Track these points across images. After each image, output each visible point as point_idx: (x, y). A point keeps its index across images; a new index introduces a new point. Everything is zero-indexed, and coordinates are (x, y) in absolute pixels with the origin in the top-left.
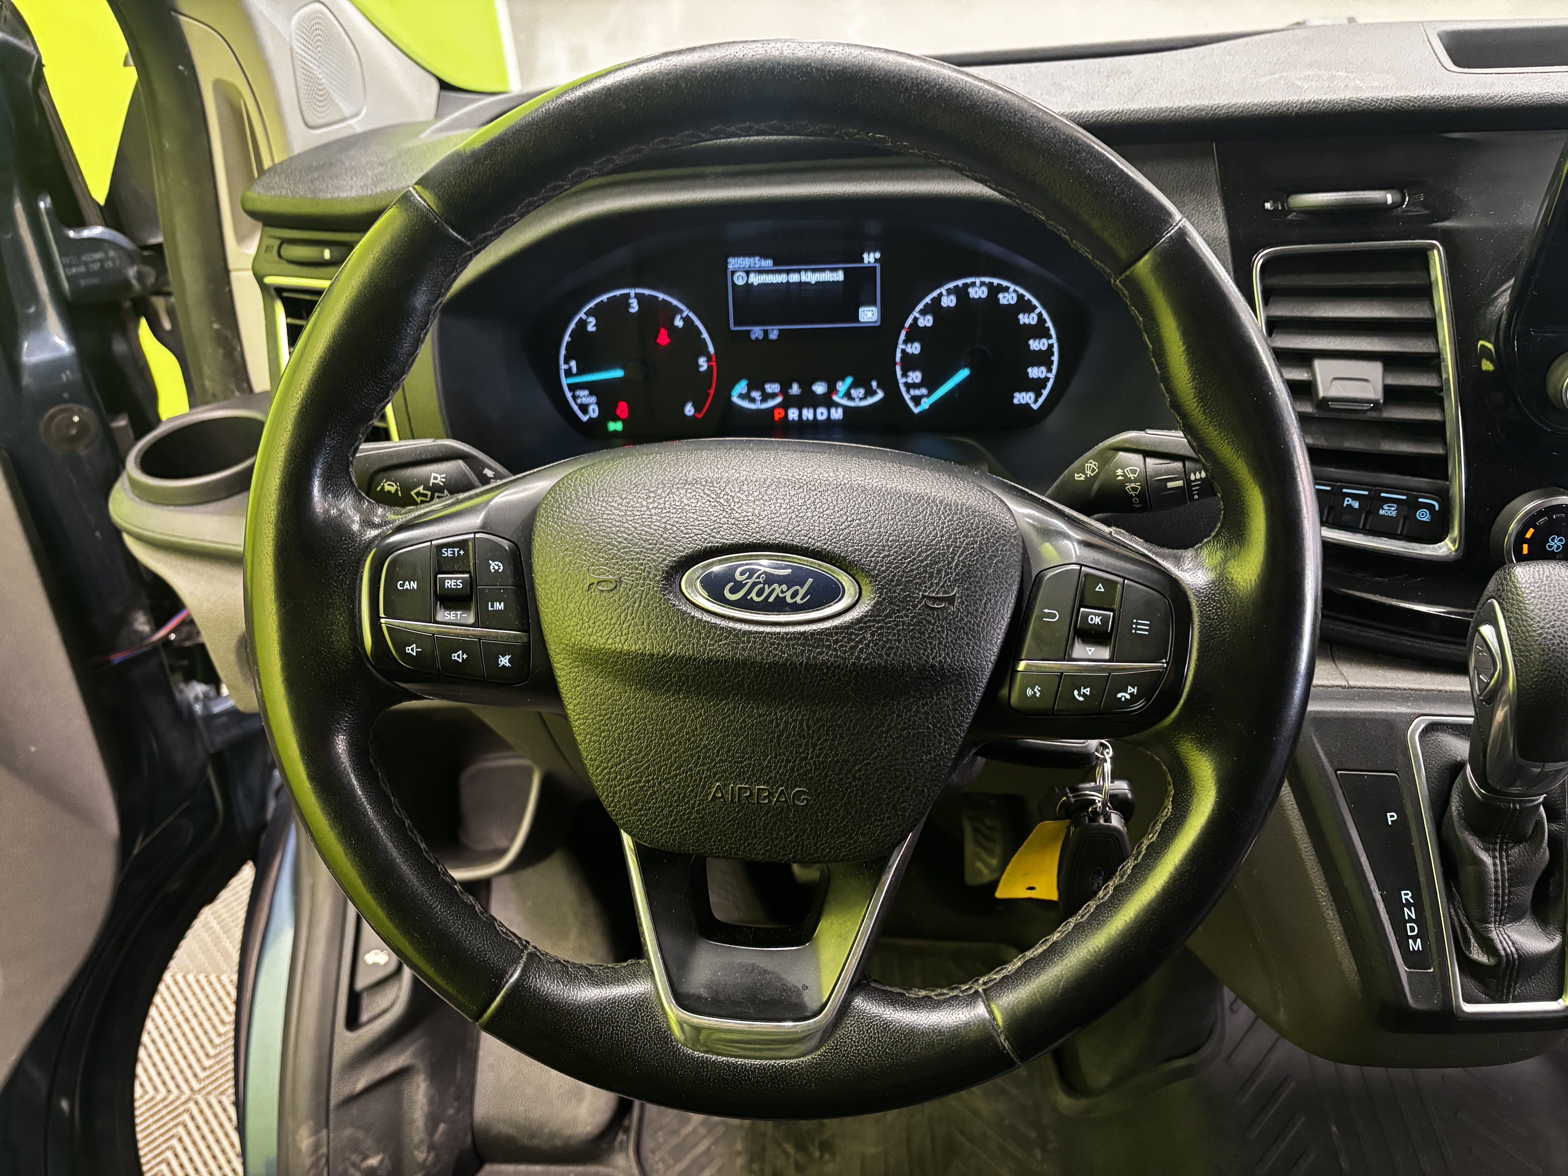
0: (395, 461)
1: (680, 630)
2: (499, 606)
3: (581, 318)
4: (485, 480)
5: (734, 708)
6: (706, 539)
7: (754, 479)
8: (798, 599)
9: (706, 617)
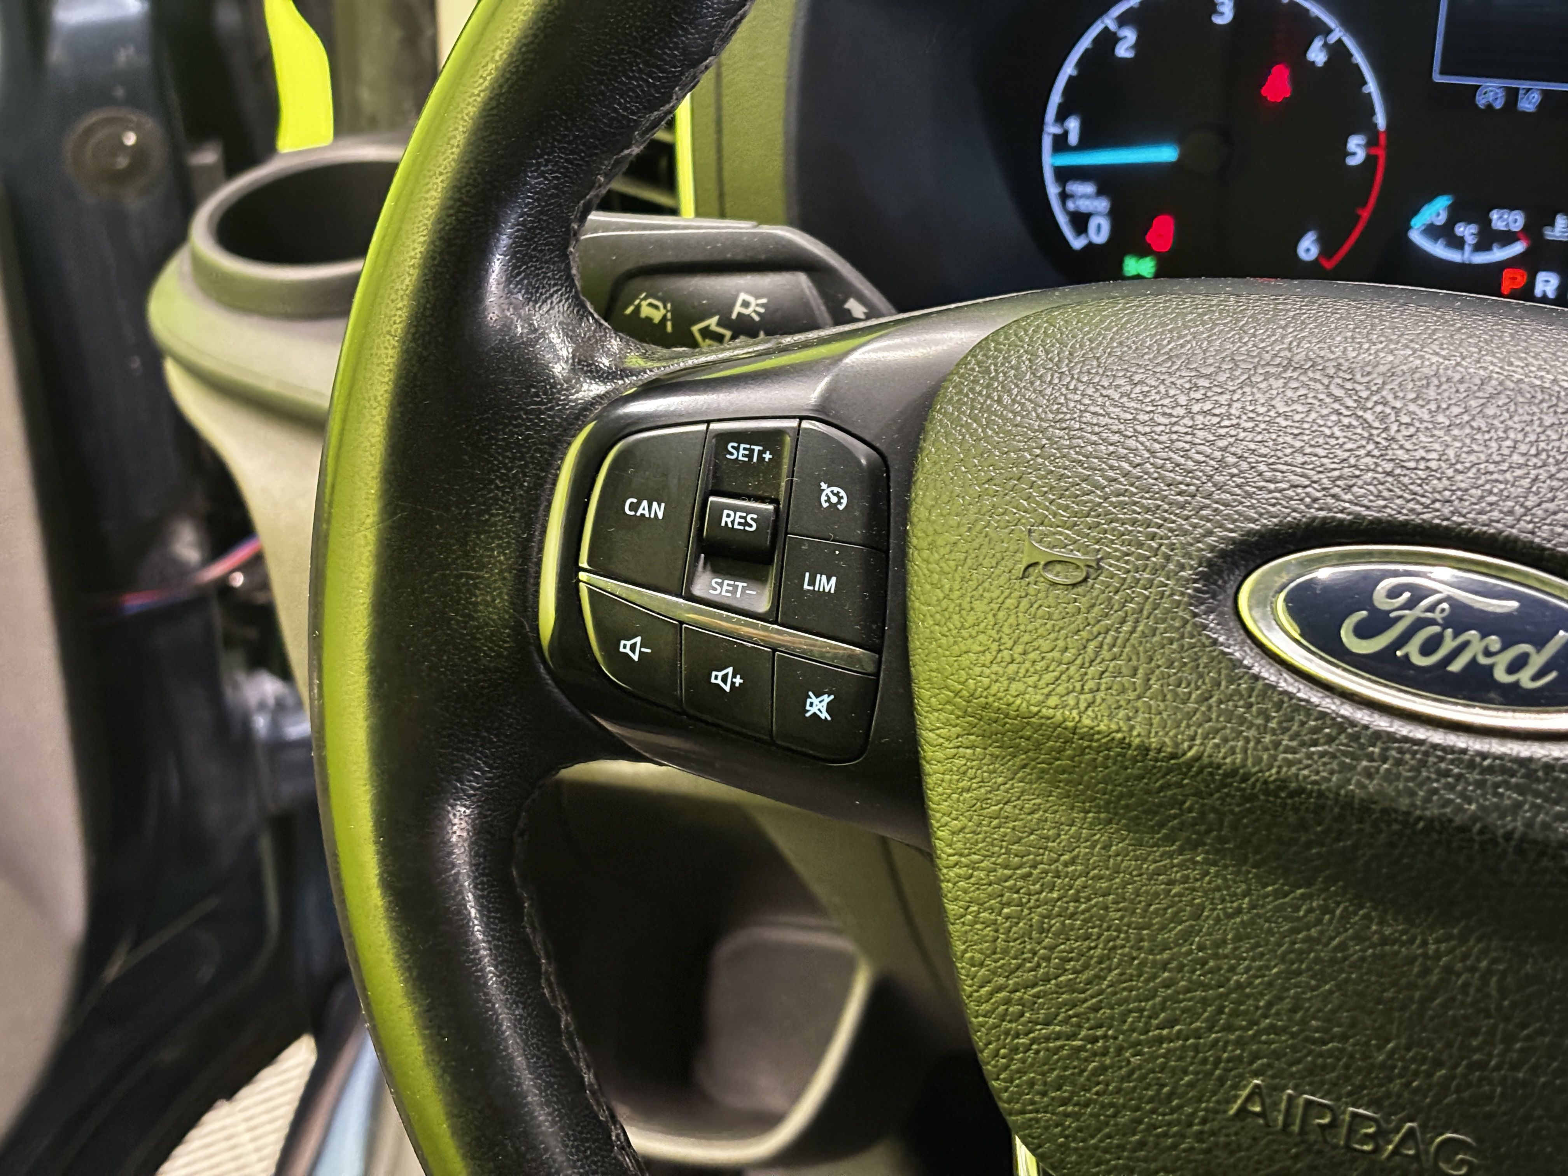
0: (670, 257)
1: (1220, 702)
2: (826, 584)
3: (1106, 29)
4: (842, 317)
5: (1325, 910)
6: (1315, 500)
7: (1457, 377)
8: (1525, 678)
9: (1287, 683)
